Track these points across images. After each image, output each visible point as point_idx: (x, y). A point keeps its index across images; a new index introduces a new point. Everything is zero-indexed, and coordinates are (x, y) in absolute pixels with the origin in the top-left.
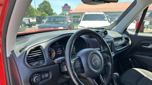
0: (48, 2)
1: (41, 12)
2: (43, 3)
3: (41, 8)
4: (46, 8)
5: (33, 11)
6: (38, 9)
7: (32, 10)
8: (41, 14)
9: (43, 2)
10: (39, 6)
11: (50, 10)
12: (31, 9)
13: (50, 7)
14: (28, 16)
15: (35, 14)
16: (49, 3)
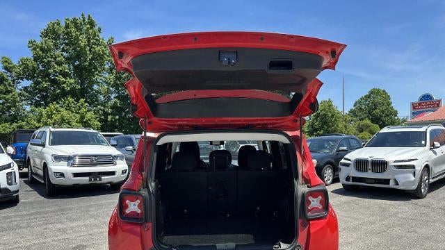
0: (384, 91)
1: (360, 120)
2: (368, 97)
3: (361, 109)
4: (376, 108)
5: (336, 120)
6: (351, 112)
7: (332, 116)
8: (359, 125)
10: (355, 106)
11: (386, 112)
12: (330, 115)
13: (389, 104)
14: (321, 133)
15: (340, 126)
16: (386, 93)
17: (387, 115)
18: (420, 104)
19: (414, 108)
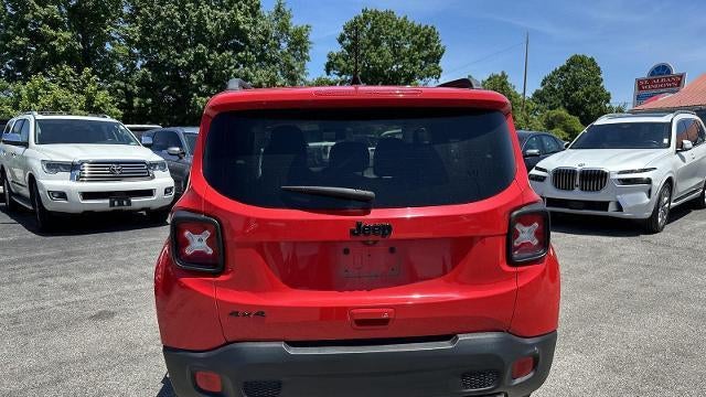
0: (592, 60)
1: (551, 108)
2: (565, 69)
3: (553, 89)
4: (576, 90)
6: (537, 94)
8: (547, 117)
9: (563, 63)
10: (543, 84)
11: (592, 95)
13: (598, 82)
15: (519, 118)
16: (594, 64)
17: (594, 101)
18: (650, 81)
19: (640, 88)
